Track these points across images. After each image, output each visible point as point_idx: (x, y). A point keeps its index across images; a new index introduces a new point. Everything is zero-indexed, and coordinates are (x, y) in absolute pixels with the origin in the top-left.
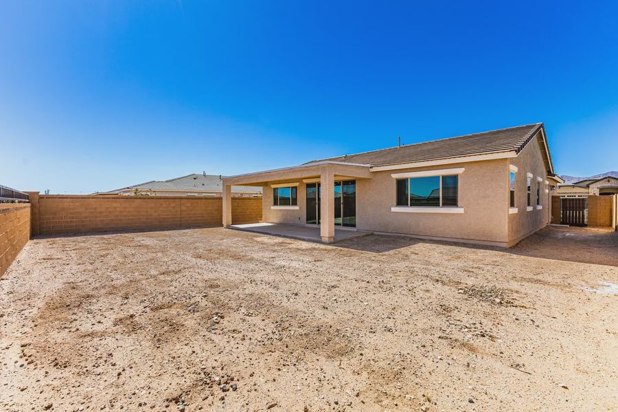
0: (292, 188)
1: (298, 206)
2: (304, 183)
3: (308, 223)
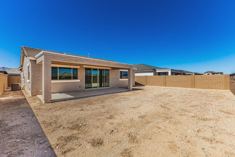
0: (73, 69)
1: (79, 80)
2: (84, 67)
3: (86, 88)
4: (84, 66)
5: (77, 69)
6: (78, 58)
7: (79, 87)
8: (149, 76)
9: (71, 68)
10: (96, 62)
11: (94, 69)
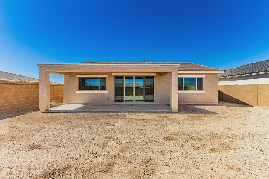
0: (101, 78)
1: (107, 91)
2: (113, 76)
3: (116, 101)
4: (113, 74)
5: (104, 78)
6: (72, 65)
7: (107, 99)
8: (263, 85)
9: (98, 78)
10: (97, 67)
11: (127, 78)
